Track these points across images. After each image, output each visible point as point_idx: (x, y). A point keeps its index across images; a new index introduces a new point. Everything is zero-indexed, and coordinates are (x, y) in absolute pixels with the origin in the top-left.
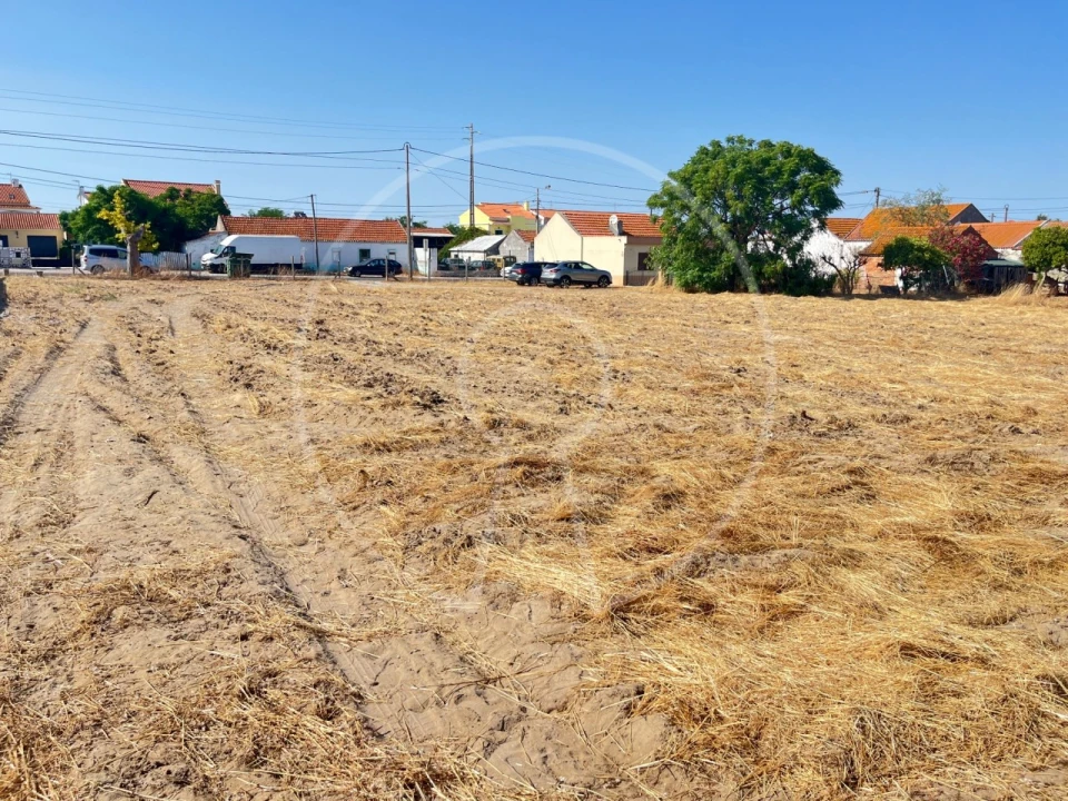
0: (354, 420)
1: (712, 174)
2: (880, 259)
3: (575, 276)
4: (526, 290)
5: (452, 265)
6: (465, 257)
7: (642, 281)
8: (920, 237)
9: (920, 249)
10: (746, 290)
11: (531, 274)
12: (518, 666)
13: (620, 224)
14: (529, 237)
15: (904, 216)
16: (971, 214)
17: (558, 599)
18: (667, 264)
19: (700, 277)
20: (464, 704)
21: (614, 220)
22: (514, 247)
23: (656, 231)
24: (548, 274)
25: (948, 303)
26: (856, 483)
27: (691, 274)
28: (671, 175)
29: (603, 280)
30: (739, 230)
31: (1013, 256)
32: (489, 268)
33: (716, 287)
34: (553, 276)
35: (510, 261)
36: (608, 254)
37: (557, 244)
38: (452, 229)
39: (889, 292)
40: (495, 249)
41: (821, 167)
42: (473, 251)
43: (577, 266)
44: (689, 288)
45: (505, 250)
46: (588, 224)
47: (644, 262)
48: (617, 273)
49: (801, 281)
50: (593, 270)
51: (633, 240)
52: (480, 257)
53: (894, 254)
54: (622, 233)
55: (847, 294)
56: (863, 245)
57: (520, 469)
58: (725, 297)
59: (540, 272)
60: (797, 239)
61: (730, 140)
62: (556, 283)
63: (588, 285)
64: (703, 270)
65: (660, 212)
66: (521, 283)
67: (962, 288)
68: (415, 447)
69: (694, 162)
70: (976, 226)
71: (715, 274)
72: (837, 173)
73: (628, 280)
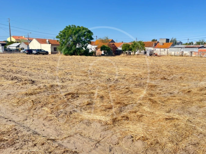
0: (15, 88)
1: (69, 32)
2: (100, 49)
3: (40, 52)
4: (29, 55)
5: (8, 50)
6: (11, 48)
7: (55, 53)
8: (106, 45)
9: (107, 47)
10: (77, 55)
11: (30, 52)
12: (102, 137)
13: (49, 41)
14: (28, 44)
15: (102, 41)
16: (112, 41)
18: (61, 50)
19: (68, 52)
20: (98, 148)
21: (47, 41)
22: (23, 46)
23: (58, 43)
24: (34, 52)
26: (129, 91)
27: (66, 52)
28: (61, 32)
29: (47, 53)
30: (75, 43)
31: (120, 49)
32: (17, 51)
33: (72, 54)
34: (35, 52)
35: (23, 49)
36: (47, 48)
37: (35, 45)
38: (7, 42)
39: (102, 55)
40: (18, 46)
41: (89, 32)
42: (13, 47)
43: (41, 50)
44: (66, 55)
45: (21, 47)
46: (42, 41)
47: (55, 49)
48: (50, 51)
49: (87, 53)
50: (44, 51)
51: (52, 45)
52: (15, 48)
53: (103, 48)
54: (49, 43)
55: (95, 56)
56: (96, 46)
57: (70, 95)
58: (74, 56)
59: (32, 51)
60: (86, 45)
61: (72, 25)
62: (36, 54)
63: (43, 54)
64: (68, 51)
65: (59, 39)
66: (27, 54)
67: (114, 54)
68: (35, 94)
69: (65, 29)
70: (114, 43)
71: (71, 52)
72: (92, 33)
73: (52, 53)
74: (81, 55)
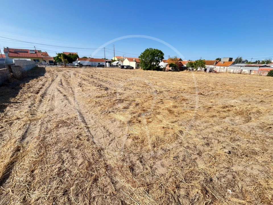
0: (95, 92)
1: (147, 53)
2: (169, 66)
3: (129, 67)
4: (122, 69)
5: (112, 65)
6: (113, 64)
7: (138, 68)
8: (174, 63)
9: (174, 65)
10: (151, 70)
11: (123, 67)
12: (115, 131)
13: (135, 60)
14: (122, 61)
15: (172, 60)
16: (181, 60)
17: (121, 121)
18: (141, 66)
19: (146, 68)
20: (107, 137)
21: (134, 59)
22: (120, 63)
23: (139, 61)
24: (125, 67)
25: (177, 72)
26: (161, 101)
27: (144, 68)
28: (142, 53)
29: (132, 68)
30: (151, 61)
31: (185, 66)
32: (117, 66)
33: (148, 70)
34: (126, 67)
35: (120, 65)
36: (133, 64)
37: (126, 63)
38: (112, 60)
39: (170, 70)
40: (118, 63)
41: (162, 53)
42: (114, 63)
43: (129, 66)
44: (144, 70)
45: (119, 63)
46: (131, 60)
47: (138, 66)
48: (134, 67)
49: (159, 69)
50: (131, 67)
51: (137, 62)
52: (116, 64)
53: (170, 65)
54: (135, 61)
55: (164, 71)
56: (167, 64)
57: (117, 101)
58: (149, 71)
59: (124, 67)
60: (158, 63)
61: (150, 49)
62: (126, 68)
63: (131, 69)
64: (146, 67)
65: (140, 59)
66: (121, 68)
67: (179, 70)
68: (104, 97)
69: (145, 51)
70: (181, 61)
71: (147, 68)
72: (164, 54)
73: (136, 68)
74: (154, 70)
